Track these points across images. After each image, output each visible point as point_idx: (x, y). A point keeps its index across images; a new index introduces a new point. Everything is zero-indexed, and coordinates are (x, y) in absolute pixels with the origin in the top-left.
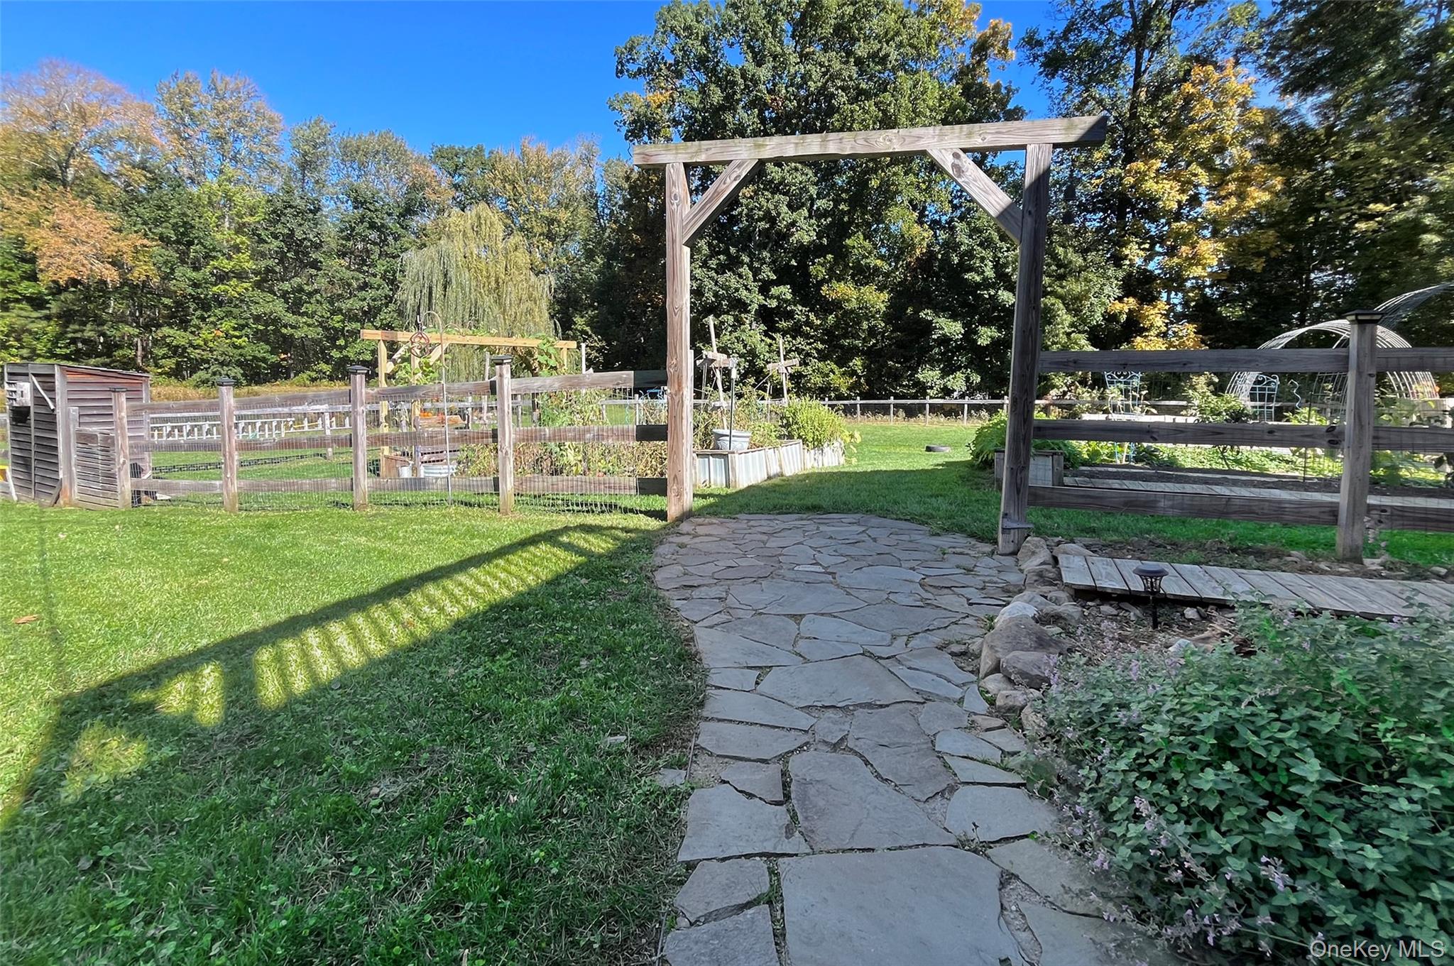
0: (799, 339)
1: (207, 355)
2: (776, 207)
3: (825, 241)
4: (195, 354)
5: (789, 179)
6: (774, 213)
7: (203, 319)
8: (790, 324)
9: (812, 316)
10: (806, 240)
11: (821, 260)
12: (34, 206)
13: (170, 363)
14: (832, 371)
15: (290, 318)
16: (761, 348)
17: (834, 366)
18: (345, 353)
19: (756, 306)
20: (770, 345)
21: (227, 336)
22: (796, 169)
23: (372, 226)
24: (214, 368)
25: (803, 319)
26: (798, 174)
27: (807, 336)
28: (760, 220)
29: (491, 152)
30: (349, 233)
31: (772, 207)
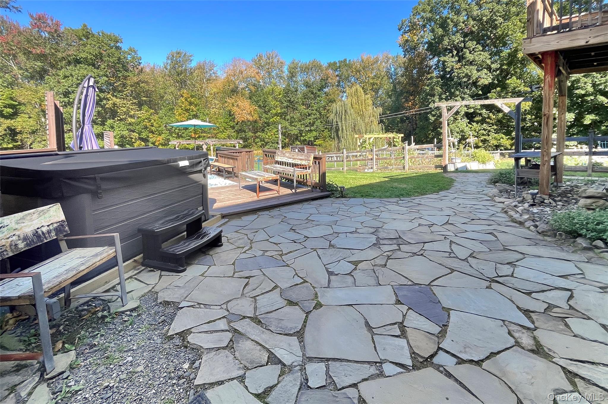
0: (484, 125)
1: (269, 140)
2: (470, 72)
3: (496, 82)
4: (266, 140)
5: (477, 58)
6: (470, 74)
7: (268, 129)
8: (480, 118)
9: (491, 114)
10: (486, 82)
11: (494, 90)
12: (233, 101)
13: (260, 144)
14: (502, 138)
15: (290, 128)
16: (466, 129)
17: (503, 136)
18: (305, 138)
19: (463, 113)
20: (471, 128)
21: (275, 134)
22: (480, 54)
23: (312, 93)
24: (271, 145)
25: (486, 116)
26: (481, 56)
27: (488, 123)
28: (464, 77)
29: (350, 61)
30: (305, 96)
31: (468, 72)
